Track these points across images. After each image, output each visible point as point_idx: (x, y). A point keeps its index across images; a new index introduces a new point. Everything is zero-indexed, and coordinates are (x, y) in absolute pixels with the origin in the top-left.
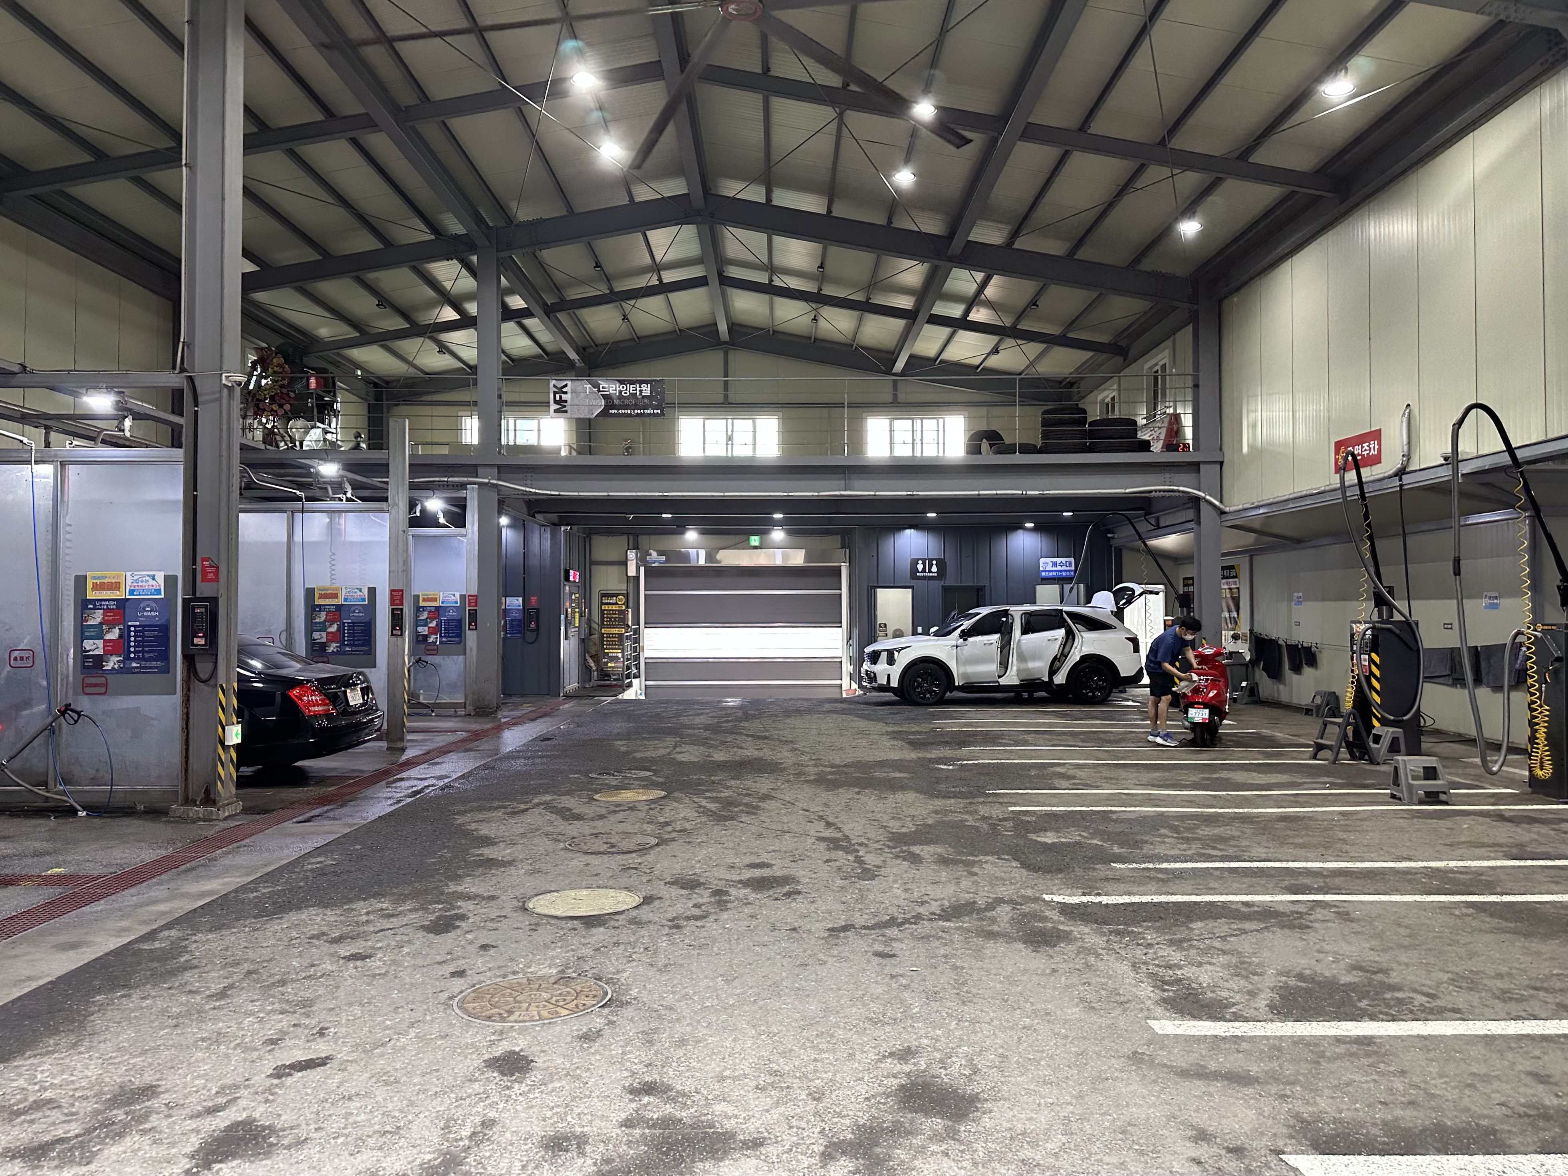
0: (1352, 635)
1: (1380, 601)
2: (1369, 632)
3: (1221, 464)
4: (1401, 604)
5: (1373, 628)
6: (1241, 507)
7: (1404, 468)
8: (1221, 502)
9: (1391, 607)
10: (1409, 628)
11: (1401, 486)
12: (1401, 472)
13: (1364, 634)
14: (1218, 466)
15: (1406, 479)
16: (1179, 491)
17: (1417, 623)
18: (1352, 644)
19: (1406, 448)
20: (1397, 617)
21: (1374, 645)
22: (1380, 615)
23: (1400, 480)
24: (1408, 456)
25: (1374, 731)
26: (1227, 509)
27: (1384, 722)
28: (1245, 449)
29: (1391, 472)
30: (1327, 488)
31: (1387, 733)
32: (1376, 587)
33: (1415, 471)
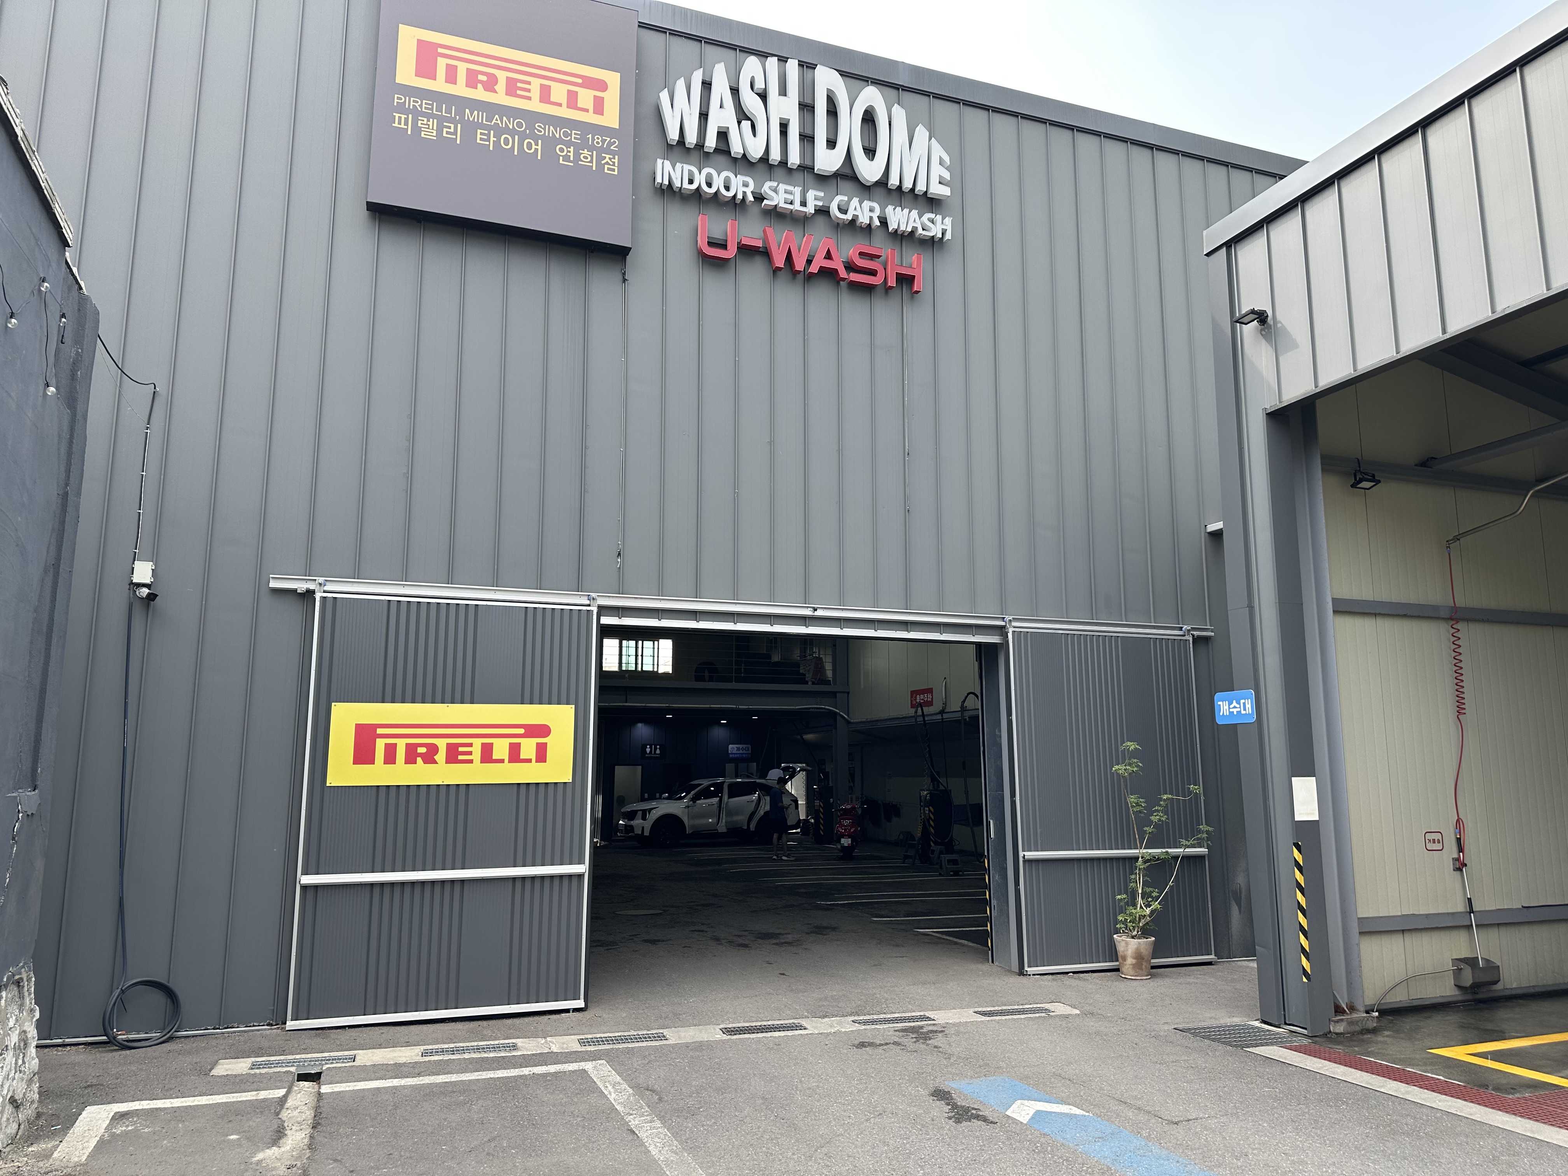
0: (920, 797)
1: (934, 780)
2: (928, 795)
3: (848, 693)
4: (942, 780)
5: (930, 793)
6: (860, 720)
7: (944, 710)
8: (848, 716)
9: (939, 782)
10: (947, 793)
11: (942, 719)
12: (942, 712)
13: (926, 797)
14: (846, 695)
15: (945, 716)
16: (824, 708)
17: (950, 791)
18: (921, 802)
19: (944, 700)
20: (941, 788)
21: (930, 803)
22: (934, 787)
23: (942, 716)
24: (945, 704)
25: (931, 848)
26: (852, 721)
27: (936, 843)
28: (862, 687)
29: (938, 711)
30: (907, 715)
31: (937, 848)
32: (931, 772)
33: (948, 712)
